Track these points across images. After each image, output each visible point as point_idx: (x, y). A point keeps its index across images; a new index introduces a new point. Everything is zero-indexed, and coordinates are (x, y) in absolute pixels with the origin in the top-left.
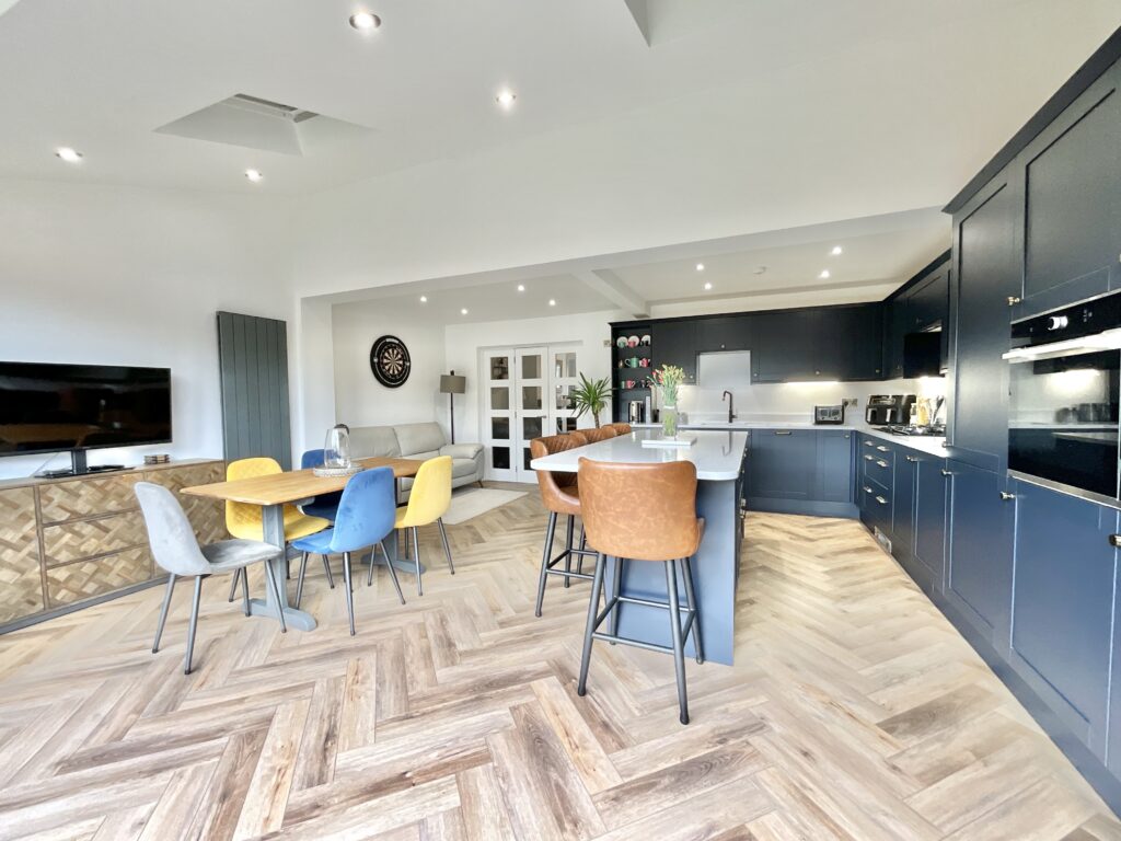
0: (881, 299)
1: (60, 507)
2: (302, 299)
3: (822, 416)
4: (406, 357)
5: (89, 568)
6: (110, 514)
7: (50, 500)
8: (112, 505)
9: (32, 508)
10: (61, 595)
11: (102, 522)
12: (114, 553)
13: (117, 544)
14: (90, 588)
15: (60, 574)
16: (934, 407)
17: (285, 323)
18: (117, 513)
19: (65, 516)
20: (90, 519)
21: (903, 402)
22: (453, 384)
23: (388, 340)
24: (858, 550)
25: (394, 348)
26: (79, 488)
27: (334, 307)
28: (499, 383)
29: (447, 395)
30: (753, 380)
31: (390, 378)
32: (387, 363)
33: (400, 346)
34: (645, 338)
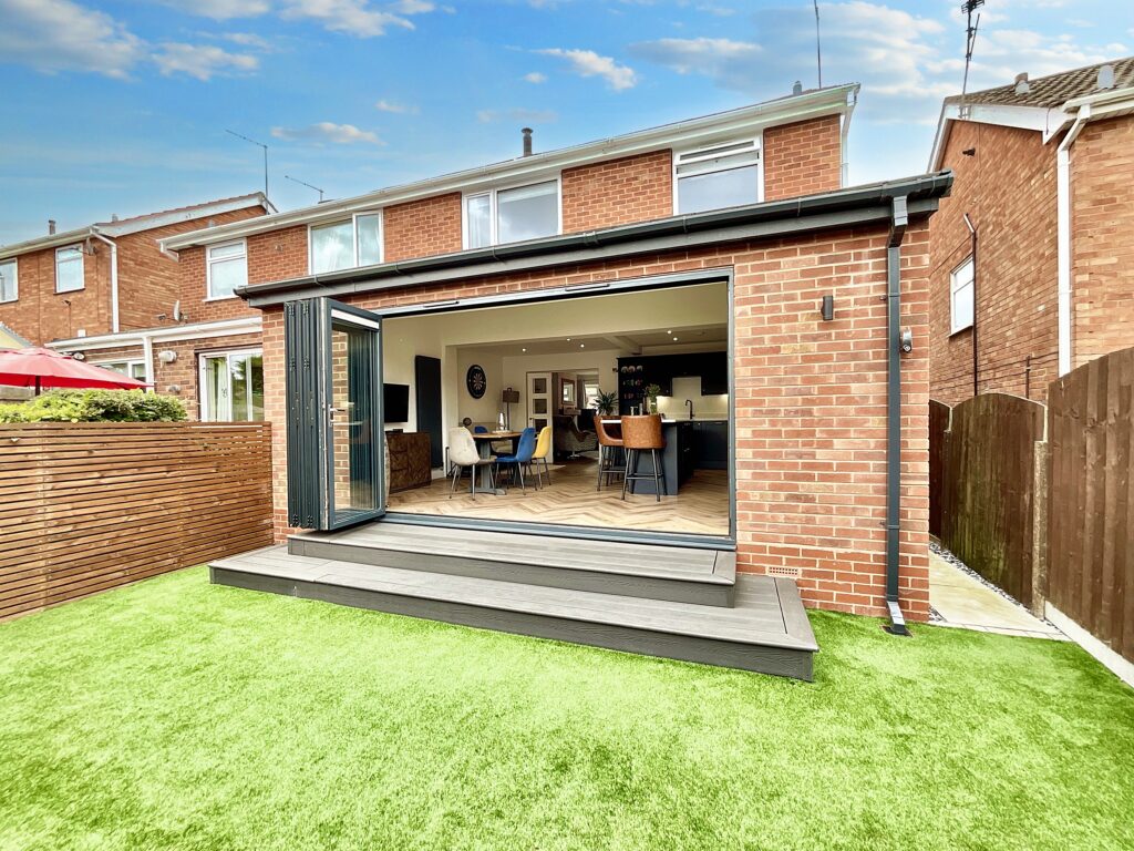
2: (446, 346)
4: (484, 380)
6: (399, 452)
12: (399, 470)
13: (401, 467)
17: (439, 360)
20: (394, 453)
23: (475, 368)
25: (478, 373)
28: (539, 396)
29: (506, 404)
30: (703, 394)
31: (476, 392)
32: (475, 383)
33: (481, 372)
34: (638, 367)
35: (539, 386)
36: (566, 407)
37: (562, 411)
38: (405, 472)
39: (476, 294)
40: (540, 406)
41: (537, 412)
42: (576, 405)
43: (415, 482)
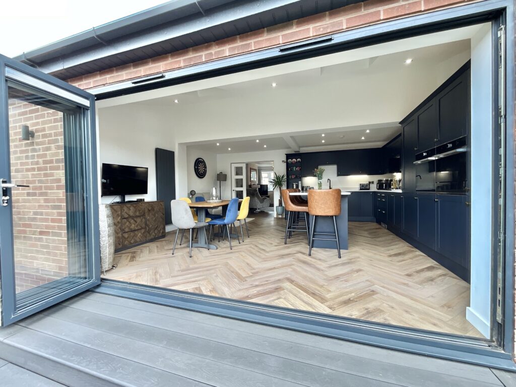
0: (381, 147)
1: (126, 213)
2: (179, 144)
3: (363, 187)
4: (205, 167)
5: (132, 234)
6: (137, 217)
7: (124, 210)
8: (138, 214)
9: (120, 213)
10: (126, 243)
11: (135, 219)
12: (138, 230)
13: (139, 227)
14: (132, 242)
15: (126, 235)
16: (398, 183)
17: (174, 152)
18: (139, 216)
19: (127, 216)
20: (132, 218)
21: (389, 182)
22: (221, 178)
23: (200, 160)
24: (377, 229)
25: (202, 163)
26: (130, 207)
27: (187, 147)
28: (239, 177)
29: (219, 182)
30: (338, 175)
31: (201, 174)
32: (200, 169)
33: (203, 162)
34: (298, 160)
35: (239, 171)
36: (252, 183)
37: (250, 186)
38: (143, 231)
39: (182, 65)
40: (239, 183)
41: (237, 186)
42: (257, 183)
43: (152, 237)
